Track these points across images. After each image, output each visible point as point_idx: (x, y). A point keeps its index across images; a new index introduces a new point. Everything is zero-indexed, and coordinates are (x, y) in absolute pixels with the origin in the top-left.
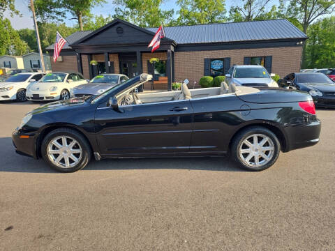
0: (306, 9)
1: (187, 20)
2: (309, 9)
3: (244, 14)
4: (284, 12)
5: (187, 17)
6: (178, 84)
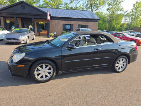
0: (91, 8)
1: (46, 5)
2: (92, 8)
3: (70, 6)
4: (84, 8)
5: (47, 4)
6: (52, 34)
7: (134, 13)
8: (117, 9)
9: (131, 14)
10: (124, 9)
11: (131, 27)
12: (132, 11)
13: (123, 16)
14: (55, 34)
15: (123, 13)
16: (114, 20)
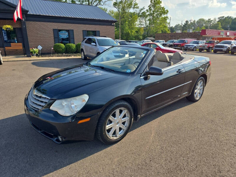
6: (35, 50)
7: (152, 12)
8: (129, 5)
9: (148, 13)
10: (138, 5)
11: (150, 34)
12: (149, 9)
13: (139, 16)
14: (40, 49)
15: (137, 11)
16: (127, 22)
